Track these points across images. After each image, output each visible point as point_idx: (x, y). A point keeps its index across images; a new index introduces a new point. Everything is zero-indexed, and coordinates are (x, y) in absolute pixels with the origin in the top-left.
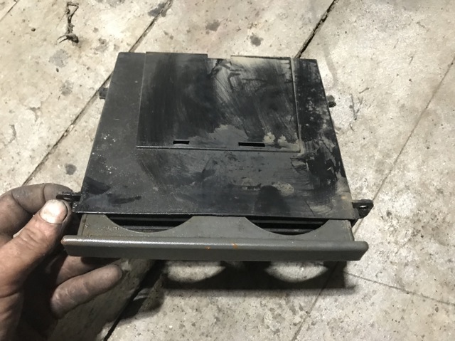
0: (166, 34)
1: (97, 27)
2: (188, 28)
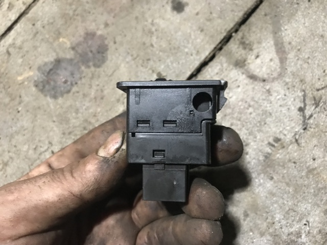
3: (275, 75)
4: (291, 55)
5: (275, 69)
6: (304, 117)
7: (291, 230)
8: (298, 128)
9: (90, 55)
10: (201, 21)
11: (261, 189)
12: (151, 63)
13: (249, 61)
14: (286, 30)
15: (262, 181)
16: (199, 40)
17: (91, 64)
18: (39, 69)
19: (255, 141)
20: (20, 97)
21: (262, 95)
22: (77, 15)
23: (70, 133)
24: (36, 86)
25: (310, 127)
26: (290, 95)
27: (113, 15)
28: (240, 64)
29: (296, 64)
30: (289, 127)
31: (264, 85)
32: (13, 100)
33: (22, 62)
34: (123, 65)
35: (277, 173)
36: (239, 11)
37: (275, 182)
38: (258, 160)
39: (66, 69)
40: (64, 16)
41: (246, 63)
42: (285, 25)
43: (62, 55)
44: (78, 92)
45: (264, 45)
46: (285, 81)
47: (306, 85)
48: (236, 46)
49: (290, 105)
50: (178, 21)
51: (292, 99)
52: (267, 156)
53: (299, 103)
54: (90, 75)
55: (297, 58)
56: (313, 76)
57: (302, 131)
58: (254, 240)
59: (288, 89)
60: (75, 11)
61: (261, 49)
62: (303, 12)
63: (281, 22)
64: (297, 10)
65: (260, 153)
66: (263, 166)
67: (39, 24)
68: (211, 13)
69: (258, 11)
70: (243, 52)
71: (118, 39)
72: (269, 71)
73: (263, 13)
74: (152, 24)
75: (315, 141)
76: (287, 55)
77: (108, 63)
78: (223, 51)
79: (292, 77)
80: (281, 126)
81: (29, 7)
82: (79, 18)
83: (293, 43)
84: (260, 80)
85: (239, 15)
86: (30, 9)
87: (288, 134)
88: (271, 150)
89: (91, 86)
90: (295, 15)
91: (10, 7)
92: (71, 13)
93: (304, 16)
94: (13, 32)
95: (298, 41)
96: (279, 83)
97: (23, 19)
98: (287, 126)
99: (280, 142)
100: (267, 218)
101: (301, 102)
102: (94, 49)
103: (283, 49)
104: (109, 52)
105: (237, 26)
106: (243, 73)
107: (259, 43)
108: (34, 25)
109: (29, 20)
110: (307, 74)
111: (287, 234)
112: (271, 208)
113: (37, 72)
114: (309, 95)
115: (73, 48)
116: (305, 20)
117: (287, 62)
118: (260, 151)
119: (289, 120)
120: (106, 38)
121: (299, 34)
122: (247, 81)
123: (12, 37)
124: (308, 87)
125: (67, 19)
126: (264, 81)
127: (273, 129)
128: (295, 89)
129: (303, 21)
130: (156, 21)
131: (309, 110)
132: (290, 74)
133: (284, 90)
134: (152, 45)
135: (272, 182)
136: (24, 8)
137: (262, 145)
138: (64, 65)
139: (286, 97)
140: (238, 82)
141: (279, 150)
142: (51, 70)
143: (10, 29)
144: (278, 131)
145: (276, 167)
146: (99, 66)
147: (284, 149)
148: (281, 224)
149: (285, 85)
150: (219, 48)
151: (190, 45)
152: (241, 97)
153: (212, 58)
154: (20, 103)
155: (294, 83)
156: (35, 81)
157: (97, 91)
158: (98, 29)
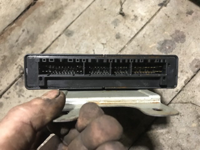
0: (166, 15)
1: (133, 10)
2: (177, 13)
9: (179, 38)
17: (179, 42)
22: (171, 24)
27: (186, 24)
33: (150, 40)
34: (193, 42)
40: (165, 24)
43: (167, 38)
44: (175, 52)
54: (180, 46)
60: (170, 22)
67: (155, 27)
71: (189, 33)
77: (186, 41)
86: (151, 21)
89: (180, 50)
91: (142, 20)
92: (168, 23)
94: (144, 29)
97: (148, 25)
102: (180, 36)
104: (186, 38)
108: (153, 27)
109: (151, 25)
113: (157, 44)
115: (171, 36)
120: (184, 33)
123: (144, 31)
125: (167, 25)
136: (148, 20)
138: (168, 42)
142: (163, 44)
143: (142, 28)
146: (183, 43)
156: (157, 48)
157: (183, 51)
158: (180, 29)
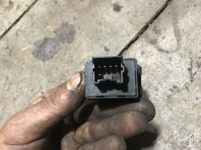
3: (174, 49)
4: (184, 37)
5: (174, 46)
6: (191, 74)
7: (183, 140)
8: (188, 80)
9: (65, 36)
10: (131, 17)
11: (165, 116)
12: (101, 41)
13: (159, 41)
14: (181, 22)
15: (166, 111)
16: (129, 28)
17: (65, 41)
18: (35, 44)
19: (162, 88)
20: (24, 60)
21: (166, 61)
22: (58, 13)
23: (53, 82)
24: (33, 54)
25: (195, 80)
26: (183, 60)
27: (78, 13)
28: (153, 42)
29: (187, 43)
30: (182, 79)
31: (167, 55)
32: (19, 62)
33: (25, 40)
34: (84, 42)
35: (175, 106)
36: (153, 12)
37: (173, 112)
38: (164, 99)
39: (50, 44)
40: (50, 13)
41: (157, 42)
42: (180, 19)
43: (48, 36)
44: (58, 58)
45: (168, 31)
46: (180, 53)
47: (192, 55)
48: (151, 32)
49: (183, 67)
50: (117, 17)
51: (184, 63)
52: (169, 97)
53: (188, 65)
54: (65, 48)
55: (187, 39)
56: (197, 49)
57: (190, 82)
58: (161, 146)
59: (182, 57)
60: (56, 10)
61: (166, 34)
62: (191, 12)
63: (178, 18)
64: (187, 11)
65: (165, 95)
66: (166, 102)
67: (35, 18)
68: (136, 12)
69: (164, 11)
70: (155, 35)
71: (82, 27)
72: (170, 47)
73: (167, 13)
74: (102, 18)
75: (198, 88)
76: (182, 37)
77: (75, 41)
78: (143, 35)
79: (184, 50)
80: (177, 79)
81: (29, 8)
82: (59, 15)
83: (185, 30)
84: (165, 52)
85: (153, 13)
86: (30, 9)
87: (182, 83)
88: (172, 93)
89: (65, 55)
90: (186, 14)
91: (18, 7)
92: (54, 11)
93: (192, 15)
94: (19, 22)
95: (188, 29)
96: (176, 54)
97: (26, 15)
98: (181, 79)
99: (176, 89)
100: (169, 133)
101: (189, 65)
102: (67, 33)
103: (179, 34)
104: (76, 35)
105: (152, 20)
106: (155, 48)
107: (165, 30)
108: (32, 18)
109: (29, 15)
110: (193, 49)
111: (180, 142)
112: (171, 127)
113: (34, 46)
114: (194, 61)
115: (55, 32)
116: (192, 17)
117: (182, 42)
118: (165, 93)
119: (182, 76)
120: (74, 27)
121: (189, 25)
122: (157, 52)
123: (19, 25)
124: (194, 56)
125: (52, 15)
126: (167, 52)
127: (173, 81)
128: (186, 58)
129: (191, 17)
130: (104, 16)
131: (194, 70)
132: (183, 48)
133: (180, 58)
134: (101, 31)
135: (171, 112)
136: (26, 8)
137: (166, 90)
138: (49, 42)
139: (180, 62)
140: (152, 53)
141: (176, 93)
142: (42, 44)
143: (18, 20)
144: (176, 82)
145: (174, 103)
146: (70, 43)
147: (179, 93)
148: (177, 136)
149: (180, 55)
150: (141, 33)
151: (124, 31)
152: (154, 61)
153: (137, 38)
154: (23, 64)
155: (186, 54)
157: (69, 57)
158: (70, 21)
